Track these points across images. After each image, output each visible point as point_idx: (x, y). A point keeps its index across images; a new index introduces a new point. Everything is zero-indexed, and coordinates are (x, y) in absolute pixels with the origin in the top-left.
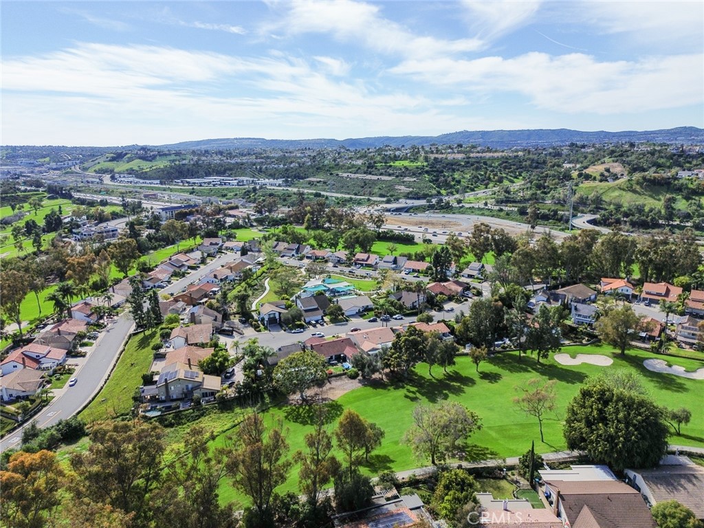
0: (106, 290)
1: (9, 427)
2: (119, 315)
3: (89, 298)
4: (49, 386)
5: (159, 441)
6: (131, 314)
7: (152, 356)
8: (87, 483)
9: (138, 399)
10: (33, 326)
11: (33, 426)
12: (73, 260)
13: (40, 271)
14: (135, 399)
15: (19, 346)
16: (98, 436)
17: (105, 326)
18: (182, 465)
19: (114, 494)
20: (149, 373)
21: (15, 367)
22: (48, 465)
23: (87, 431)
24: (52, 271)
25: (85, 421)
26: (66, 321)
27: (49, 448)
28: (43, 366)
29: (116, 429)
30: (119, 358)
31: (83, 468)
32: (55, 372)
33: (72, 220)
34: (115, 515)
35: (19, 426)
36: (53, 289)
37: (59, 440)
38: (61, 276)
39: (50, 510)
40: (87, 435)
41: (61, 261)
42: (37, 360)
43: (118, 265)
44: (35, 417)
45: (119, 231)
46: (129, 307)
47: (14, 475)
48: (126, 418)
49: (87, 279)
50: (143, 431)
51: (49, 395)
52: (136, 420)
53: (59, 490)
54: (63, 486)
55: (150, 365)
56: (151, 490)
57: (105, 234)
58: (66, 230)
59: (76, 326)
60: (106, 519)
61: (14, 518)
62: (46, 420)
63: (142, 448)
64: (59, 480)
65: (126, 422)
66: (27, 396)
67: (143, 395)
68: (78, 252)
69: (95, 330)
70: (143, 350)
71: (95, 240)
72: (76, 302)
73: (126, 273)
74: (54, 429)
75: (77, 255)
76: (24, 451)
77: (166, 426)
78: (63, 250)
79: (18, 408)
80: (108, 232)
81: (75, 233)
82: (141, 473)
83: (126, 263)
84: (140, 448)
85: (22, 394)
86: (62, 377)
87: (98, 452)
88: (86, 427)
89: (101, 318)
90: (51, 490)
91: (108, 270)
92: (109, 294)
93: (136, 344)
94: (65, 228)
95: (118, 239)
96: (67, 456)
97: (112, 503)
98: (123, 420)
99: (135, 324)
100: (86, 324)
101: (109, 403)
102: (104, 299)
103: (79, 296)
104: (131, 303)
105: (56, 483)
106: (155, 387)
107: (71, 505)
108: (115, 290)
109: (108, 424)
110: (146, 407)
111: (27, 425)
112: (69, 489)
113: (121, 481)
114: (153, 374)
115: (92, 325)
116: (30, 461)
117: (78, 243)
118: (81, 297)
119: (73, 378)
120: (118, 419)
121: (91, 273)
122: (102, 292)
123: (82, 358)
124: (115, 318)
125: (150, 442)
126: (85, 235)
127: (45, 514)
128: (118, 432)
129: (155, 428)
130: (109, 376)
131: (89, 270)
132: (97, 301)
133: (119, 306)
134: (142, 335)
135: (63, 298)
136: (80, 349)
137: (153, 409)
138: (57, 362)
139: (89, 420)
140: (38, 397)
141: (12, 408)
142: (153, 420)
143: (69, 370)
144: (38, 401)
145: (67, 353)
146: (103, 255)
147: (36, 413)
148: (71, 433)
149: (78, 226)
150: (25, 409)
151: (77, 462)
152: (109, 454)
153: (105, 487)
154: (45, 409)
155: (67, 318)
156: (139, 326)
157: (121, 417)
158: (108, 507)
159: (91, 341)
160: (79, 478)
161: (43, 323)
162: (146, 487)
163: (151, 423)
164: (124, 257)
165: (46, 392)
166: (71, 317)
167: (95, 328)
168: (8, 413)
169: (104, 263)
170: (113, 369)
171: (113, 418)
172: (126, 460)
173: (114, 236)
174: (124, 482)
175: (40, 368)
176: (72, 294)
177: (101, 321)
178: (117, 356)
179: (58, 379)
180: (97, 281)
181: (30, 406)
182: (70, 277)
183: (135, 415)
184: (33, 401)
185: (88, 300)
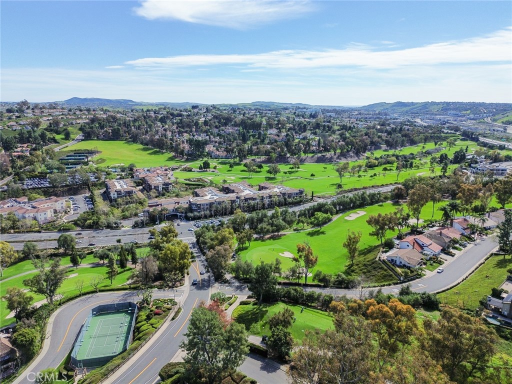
0: (483, 214)
1: (395, 281)
2: (488, 236)
3: (469, 216)
4: (424, 266)
5: (491, 344)
6: (498, 238)
7: (506, 277)
8: (430, 343)
9: (484, 304)
10: (426, 224)
11: (408, 287)
12: (465, 186)
13: (441, 189)
14: (481, 303)
15: (414, 234)
16: (446, 315)
17: (475, 240)
18: (507, 375)
19: (446, 361)
20: (499, 289)
21: (408, 246)
22: (410, 317)
23: (440, 308)
24: (448, 191)
25: (441, 300)
26: (448, 227)
27: (413, 306)
28: (424, 252)
29: (460, 317)
30: (478, 267)
31: (430, 331)
32: (431, 259)
33: (474, 157)
34: (442, 376)
35: (400, 283)
36: (445, 203)
37: (421, 304)
38: (454, 196)
39: (404, 345)
40: (440, 310)
41: (457, 185)
42: (422, 247)
43: (499, 198)
44: (411, 282)
45: (508, 171)
46: (497, 232)
47: (389, 310)
48: (471, 314)
49: (471, 203)
50: (481, 330)
51: (423, 272)
52: (478, 319)
53: (412, 336)
54: (415, 334)
55: (502, 283)
56: (475, 377)
57: (495, 172)
58: (467, 164)
59: (453, 233)
60: (435, 374)
61: (383, 336)
62: (417, 287)
63: (476, 342)
64: (414, 330)
65: (469, 316)
66: (410, 267)
67: (488, 303)
68: (470, 181)
69: (466, 241)
70: (499, 269)
71: (486, 175)
72: (458, 217)
73: (504, 205)
74: (419, 295)
75: (469, 183)
76: (399, 299)
77: (502, 337)
78: (460, 178)
79: (402, 272)
80: (499, 170)
81: (473, 167)
82: (470, 359)
83: (506, 197)
84: (474, 340)
85: (407, 265)
86: (434, 264)
87: (443, 326)
88: (440, 305)
89: (473, 233)
90: (408, 333)
91: (489, 199)
92: (484, 218)
93: (495, 262)
94: (466, 163)
95: (505, 177)
96: (423, 317)
97: (443, 366)
98: (468, 313)
99: (499, 247)
100: (461, 235)
101: (462, 297)
102: (480, 220)
103: (462, 213)
104: (500, 229)
105: (411, 330)
106: (501, 301)
107: (416, 350)
108: (490, 216)
109: (455, 311)
110: (488, 313)
111: (405, 285)
112: (418, 339)
113: (454, 356)
114: (502, 291)
115: (465, 236)
116: (400, 308)
117: (473, 175)
118: (463, 214)
119: (441, 267)
120: (464, 311)
121: (475, 198)
122: (480, 215)
123: (451, 257)
124: (484, 237)
125: (484, 341)
126: (479, 170)
127: (400, 345)
128: (461, 320)
129: (491, 333)
130: (467, 277)
131: (474, 196)
132: (474, 220)
133: (489, 229)
134: (501, 257)
135: (450, 211)
136: (451, 250)
137: (494, 317)
138: (434, 252)
139: (444, 301)
140: (416, 271)
141: (399, 270)
142: (491, 326)
143: (440, 261)
144: (415, 273)
145: (442, 250)
146: (489, 187)
147: (412, 280)
148: (429, 304)
149: (477, 163)
150: (406, 275)
151: (428, 325)
152: (450, 332)
153: (441, 353)
154: (417, 280)
155: (449, 226)
156: (501, 249)
157: (467, 311)
158: (439, 368)
159: (461, 247)
160: (426, 336)
161: (433, 224)
162: (471, 372)
163: (489, 327)
164: (506, 192)
165: (421, 269)
166: (452, 226)
167: (467, 239)
168: (396, 273)
169: (488, 194)
170: (471, 274)
171: (461, 309)
172: (461, 342)
173: (502, 174)
174: (456, 358)
175: (422, 253)
176: (457, 210)
177: (473, 236)
178: (477, 265)
179: (431, 265)
180: (478, 205)
181: (410, 274)
182: (459, 198)
183: (478, 314)
184: (412, 272)
185: (467, 218)
